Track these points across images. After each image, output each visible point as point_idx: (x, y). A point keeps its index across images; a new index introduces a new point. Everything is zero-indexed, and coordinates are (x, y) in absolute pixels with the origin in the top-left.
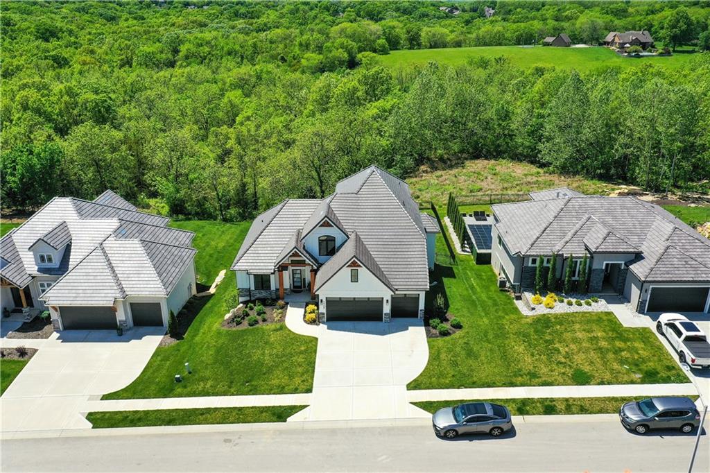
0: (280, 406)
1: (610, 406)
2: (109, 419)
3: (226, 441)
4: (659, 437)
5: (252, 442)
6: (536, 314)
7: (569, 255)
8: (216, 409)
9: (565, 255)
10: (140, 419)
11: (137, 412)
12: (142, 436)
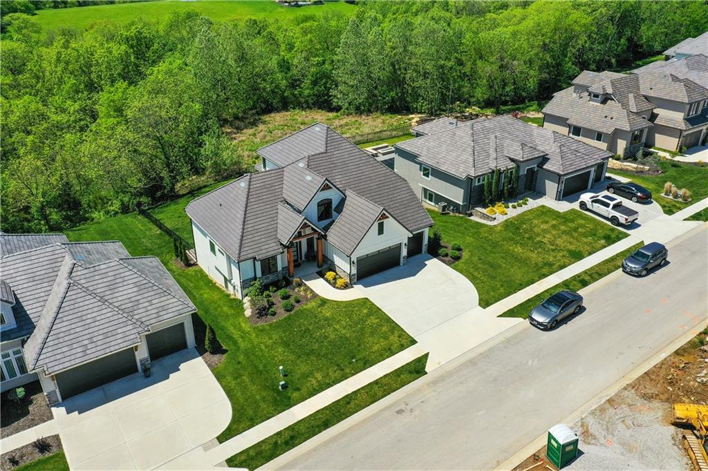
0: (407, 364)
1: (610, 265)
2: (258, 454)
3: (400, 412)
4: (652, 274)
5: (422, 402)
6: (499, 222)
7: (505, 169)
8: (355, 393)
9: (502, 169)
10: (292, 438)
11: (279, 434)
12: (315, 449)
